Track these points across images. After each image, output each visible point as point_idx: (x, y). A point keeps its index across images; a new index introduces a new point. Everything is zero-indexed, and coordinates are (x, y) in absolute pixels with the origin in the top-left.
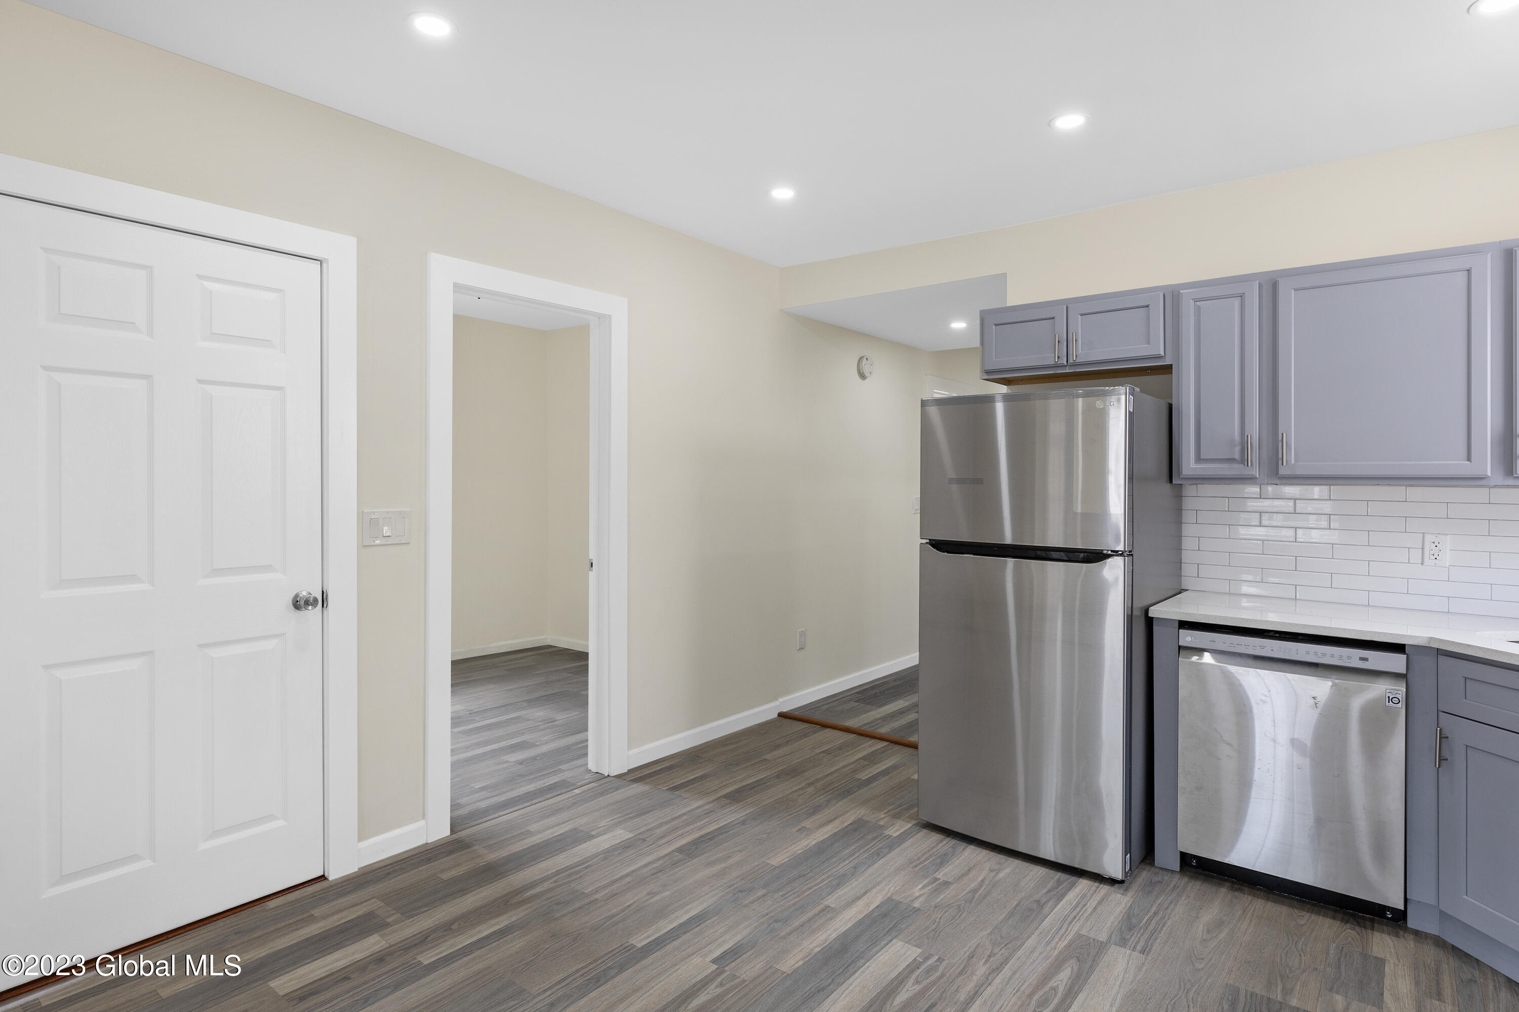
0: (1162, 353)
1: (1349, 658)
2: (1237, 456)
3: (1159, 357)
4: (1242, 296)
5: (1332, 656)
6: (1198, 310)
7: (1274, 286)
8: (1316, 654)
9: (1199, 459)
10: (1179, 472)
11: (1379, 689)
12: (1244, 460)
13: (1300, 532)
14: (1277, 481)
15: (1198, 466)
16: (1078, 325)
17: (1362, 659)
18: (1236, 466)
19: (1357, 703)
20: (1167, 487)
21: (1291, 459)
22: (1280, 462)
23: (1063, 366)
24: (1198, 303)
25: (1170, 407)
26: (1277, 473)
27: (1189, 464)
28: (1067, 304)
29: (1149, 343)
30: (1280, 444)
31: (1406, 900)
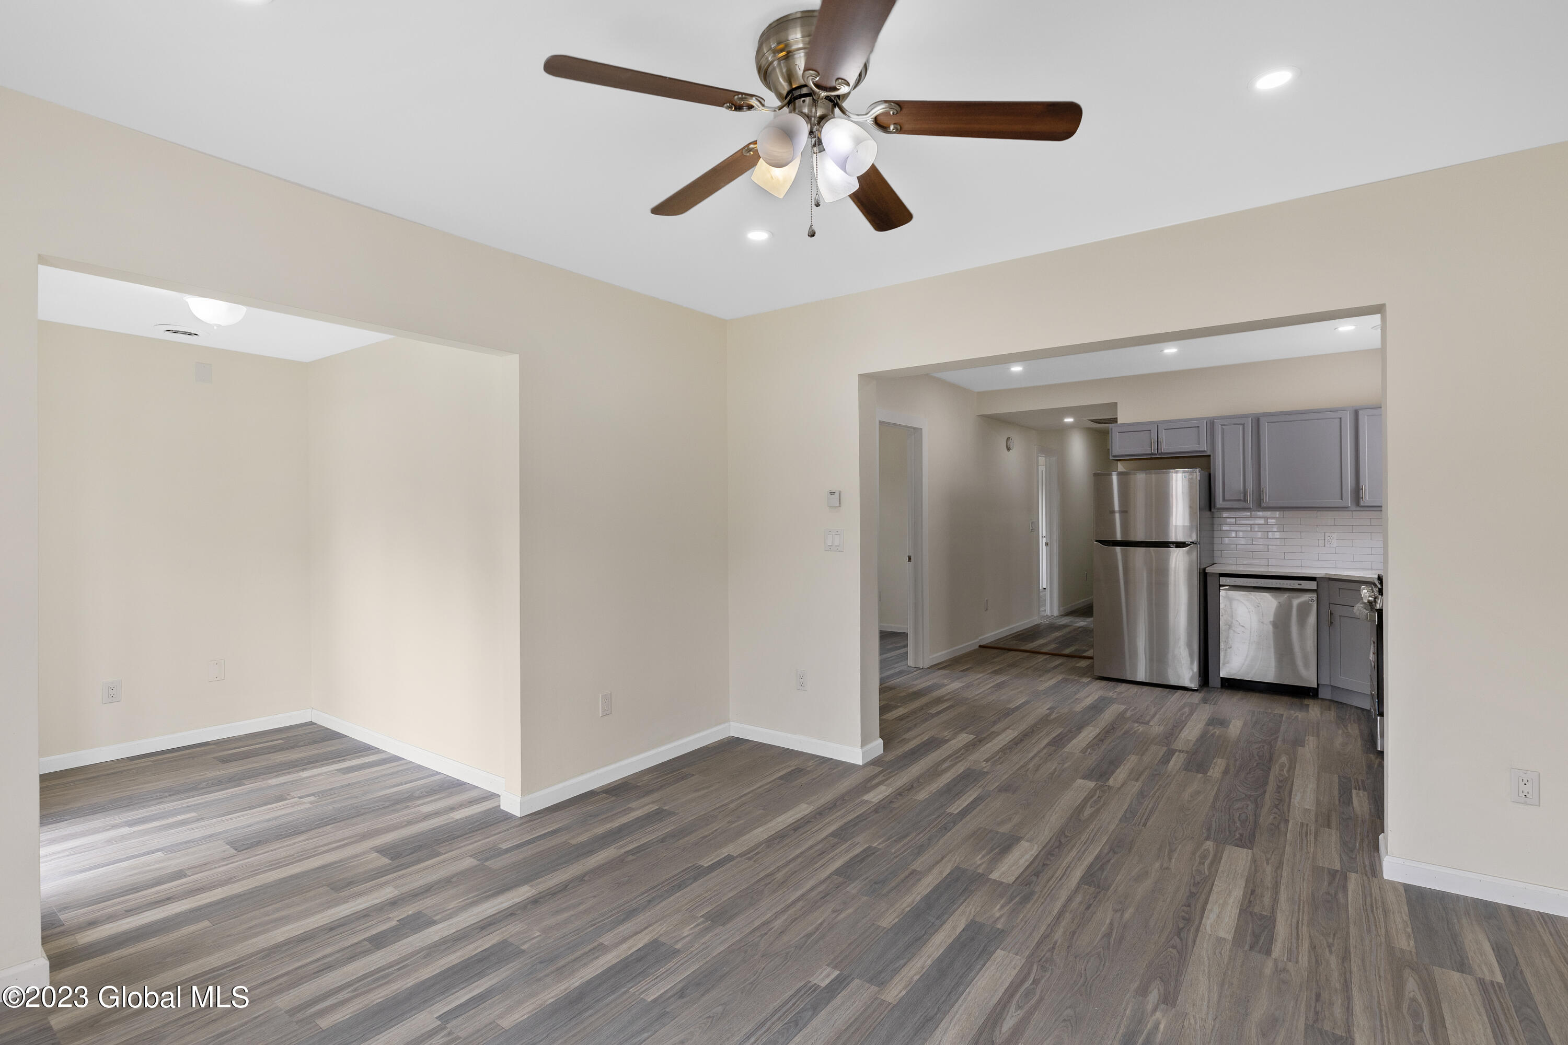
0: (1206, 449)
1: (1294, 584)
2: (1242, 498)
3: (1204, 451)
4: (1243, 424)
5: (1287, 584)
6: (1223, 429)
7: (1258, 420)
8: (1280, 584)
9: (1224, 500)
10: (1215, 506)
11: (1306, 597)
12: (1245, 500)
13: (1270, 534)
14: (1261, 510)
15: (1224, 503)
16: (1163, 435)
17: (1301, 585)
18: (1242, 503)
19: (1296, 602)
20: (1209, 513)
21: (1266, 499)
22: (1262, 501)
23: (1155, 454)
24: (1224, 427)
25: (1210, 475)
26: (1261, 506)
27: (1219, 502)
28: (1157, 424)
29: (1199, 445)
30: (1262, 493)
31: (1318, 685)
